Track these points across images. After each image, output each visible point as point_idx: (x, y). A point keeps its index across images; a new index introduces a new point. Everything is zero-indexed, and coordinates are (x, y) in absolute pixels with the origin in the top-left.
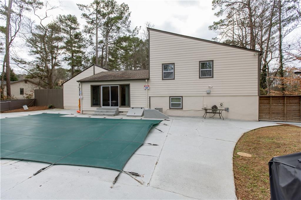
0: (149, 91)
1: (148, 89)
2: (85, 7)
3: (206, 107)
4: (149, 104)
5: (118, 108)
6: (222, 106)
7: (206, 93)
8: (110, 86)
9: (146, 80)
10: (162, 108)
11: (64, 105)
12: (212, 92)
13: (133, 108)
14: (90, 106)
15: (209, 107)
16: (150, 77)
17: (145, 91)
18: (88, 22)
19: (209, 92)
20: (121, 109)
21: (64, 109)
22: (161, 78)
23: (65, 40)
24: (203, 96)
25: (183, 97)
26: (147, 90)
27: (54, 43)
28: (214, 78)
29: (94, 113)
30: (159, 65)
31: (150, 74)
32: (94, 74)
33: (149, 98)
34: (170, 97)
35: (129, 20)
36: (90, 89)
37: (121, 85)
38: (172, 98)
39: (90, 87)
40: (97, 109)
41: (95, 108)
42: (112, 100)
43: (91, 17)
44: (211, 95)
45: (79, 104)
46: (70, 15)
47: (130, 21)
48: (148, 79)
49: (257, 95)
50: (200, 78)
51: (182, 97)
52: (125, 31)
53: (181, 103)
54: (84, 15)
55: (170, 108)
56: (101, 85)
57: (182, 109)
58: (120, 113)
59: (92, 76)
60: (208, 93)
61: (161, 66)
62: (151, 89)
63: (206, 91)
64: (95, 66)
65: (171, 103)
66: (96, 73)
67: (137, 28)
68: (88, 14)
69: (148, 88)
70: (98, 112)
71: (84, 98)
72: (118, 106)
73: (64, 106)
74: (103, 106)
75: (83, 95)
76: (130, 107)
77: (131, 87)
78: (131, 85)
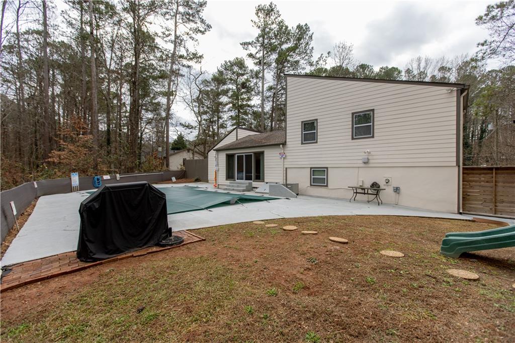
0: (285, 160)
1: (284, 158)
2: (250, 44)
3: (361, 185)
4: (285, 178)
5: (251, 183)
6: (388, 184)
7: (361, 162)
8: (244, 154)
9: (281, 146)
10: (298, 184)
11: (209, 177)
12: (371, 161)
13: (267, 183)
14: (225, 179)
15: (368, 185)
16: (287, 140)
17: (279, 160)
18: (256, 64)
19: (366, 161)
20: (255, 184)
21: (208, 182)
22: (300, 142)
23: (230, 94)
24: (359, 167)
25: (329, 169)
26: (282, 158)
27: (220, 99)
28: (375, 138)
29: (226, 187)
30: (298, 124)
31: (287, 137)
32: (237, 139)
33: (285, 169)
34: (311, 168)
35: (310, 47)
36: (225, 158)
37: (255, 153)
38: (314, 171)
39: (225, 156)
40: (230, 183)
41: (228, 182)
42: (246, 173)
43: (258, 56)
44: (370, 165)
45: (215, 177)
46: (237, 59)
47: (313, 48)
48: (284, 144)
49: (455, 165)
50: (353, 139)
51: (327, 168)
52: (305, 65)
53: (326, 177)
54: (251, 55)
55: (311, 185)
56: (235, 154)
57: (327, 186)
58: (254, 189)
59: (234, 142)
60: (365, 163)
61: (301, 124)
62: (288, 157)
63: (361, 158)
64: (238, 129)
65: (312, 177)
66: (239, 138)
67: (323, 56)
68: (254, 53)
69: (284, 156)
70: (230, 186)
71: (220, 170)
72: (252, 180)
73: (209, 179)
74: (237, 179)
75: (219, 165)
76: (264, 182)
77: (265, 156)
78: (265, 153)
